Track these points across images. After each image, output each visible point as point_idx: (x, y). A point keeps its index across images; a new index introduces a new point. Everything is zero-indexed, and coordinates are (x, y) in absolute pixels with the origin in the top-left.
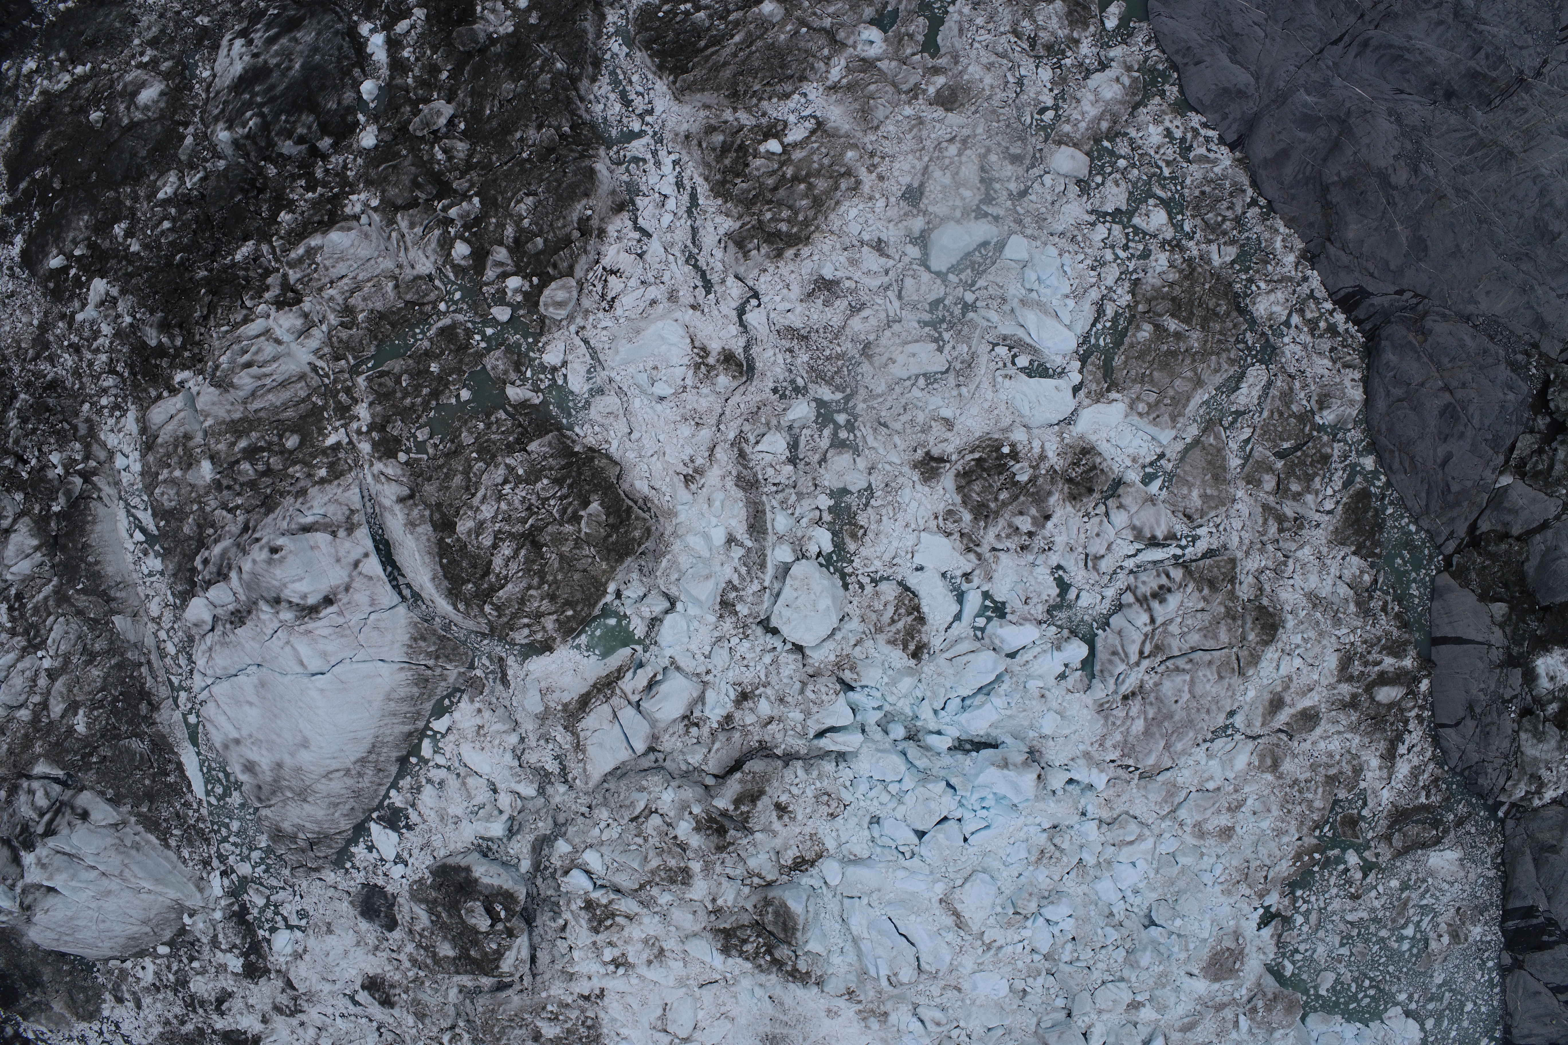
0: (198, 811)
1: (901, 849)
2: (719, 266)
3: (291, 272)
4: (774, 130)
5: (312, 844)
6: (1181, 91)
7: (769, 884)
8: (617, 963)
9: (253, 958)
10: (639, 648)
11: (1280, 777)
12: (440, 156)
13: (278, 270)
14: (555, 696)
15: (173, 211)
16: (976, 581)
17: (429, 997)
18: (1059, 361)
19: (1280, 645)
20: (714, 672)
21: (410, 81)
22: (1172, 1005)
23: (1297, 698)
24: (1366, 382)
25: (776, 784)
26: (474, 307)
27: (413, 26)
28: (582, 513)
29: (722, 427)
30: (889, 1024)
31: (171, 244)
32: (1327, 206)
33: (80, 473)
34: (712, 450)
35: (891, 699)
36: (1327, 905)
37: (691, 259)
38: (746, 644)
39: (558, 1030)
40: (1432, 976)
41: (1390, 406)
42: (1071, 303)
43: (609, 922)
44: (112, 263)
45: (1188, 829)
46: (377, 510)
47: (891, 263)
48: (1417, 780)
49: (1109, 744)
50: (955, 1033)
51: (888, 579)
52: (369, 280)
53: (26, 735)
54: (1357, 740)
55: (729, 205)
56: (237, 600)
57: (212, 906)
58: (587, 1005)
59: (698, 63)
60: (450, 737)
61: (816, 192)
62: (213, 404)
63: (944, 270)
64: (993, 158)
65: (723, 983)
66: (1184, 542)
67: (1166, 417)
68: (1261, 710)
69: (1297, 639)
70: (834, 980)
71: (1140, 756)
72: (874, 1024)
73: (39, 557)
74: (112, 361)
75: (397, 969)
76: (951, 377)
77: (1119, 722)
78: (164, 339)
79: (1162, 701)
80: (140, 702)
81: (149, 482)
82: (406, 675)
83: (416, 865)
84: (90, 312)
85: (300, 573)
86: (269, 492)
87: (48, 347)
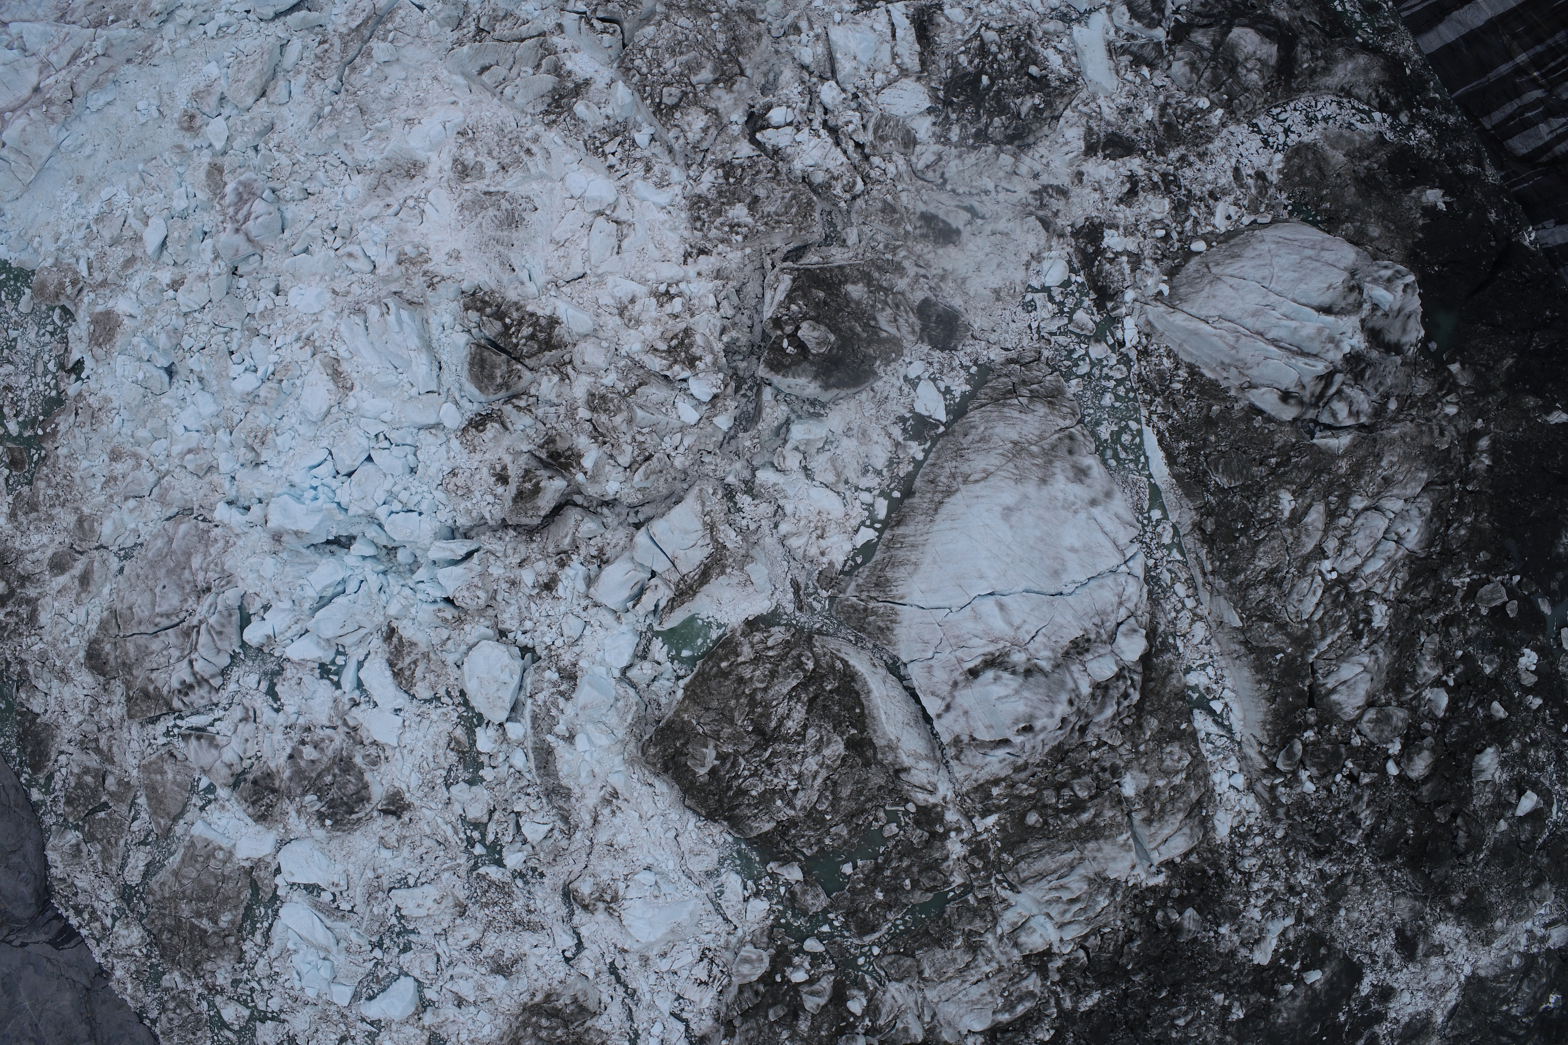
0: (1151, 413)
2: (603, 988)
3: (1034, 988)
5: (1013, 392)
7: (507, 401)
8: (669, 296)
9: (1091, 249)
10: (657, 628)
11: (77, 509)
13: (1053, 983)
14: (735, 581)
15: (1174, 1035)
16: (347, 699)
17: (880, 231)
18: (296, 896)
19: (86, 637)
20: (579, 610)
22: (143, 289)
23: (70, 585)
24: (46, 865)
25: (507, 505)
26: (843, 951)
28: (717, 762)
29: (588, 843)
30: (395, 253)
31: (1175, 1005)
32: (90, 1021)
33: (1280, 773)
34: (595, 821)
35: (407, 592)
36: (30, 381)
37: (632, 994)
38: (548, 640)
39: (731, 214)
41: (23, 845)
42: (290, 946)
43: (674, 342)
44: (1246, 981)
45: (144, 463)
46: (938, 754)
47: (448, 986)
49: (220, 545)
50: (339, 242)
51: (425, 702)
52: (950, 978)
53: (1358, 478)
54: (17, 545)
55: (599, 1041)
56: (1083, 664)
57: (1137, 305)
58: (702, 243)
60: (855, 523)
62: (1114, 859)
63: (402, 978)
65: (561, 282)
66: (176, 732)
67: (199, 845)
68: (96, 576)
69: (74, 641)
70: (451, 296)
71: (193, 532)
72: (408, 249)
73: (1331, 683)
74: (1247, 884)
75: (919, 256)
76: (386, 885)
77: (212, 566)
78: (1175, 917)
79: (178, 586)
80: (1213, 533)
81: (1200, 771)
82: (898, 591)
83: (894, 380)
84: (1275, 928)
85: (1000, 706)
86: (1060, 767)
87: (1328, 889)
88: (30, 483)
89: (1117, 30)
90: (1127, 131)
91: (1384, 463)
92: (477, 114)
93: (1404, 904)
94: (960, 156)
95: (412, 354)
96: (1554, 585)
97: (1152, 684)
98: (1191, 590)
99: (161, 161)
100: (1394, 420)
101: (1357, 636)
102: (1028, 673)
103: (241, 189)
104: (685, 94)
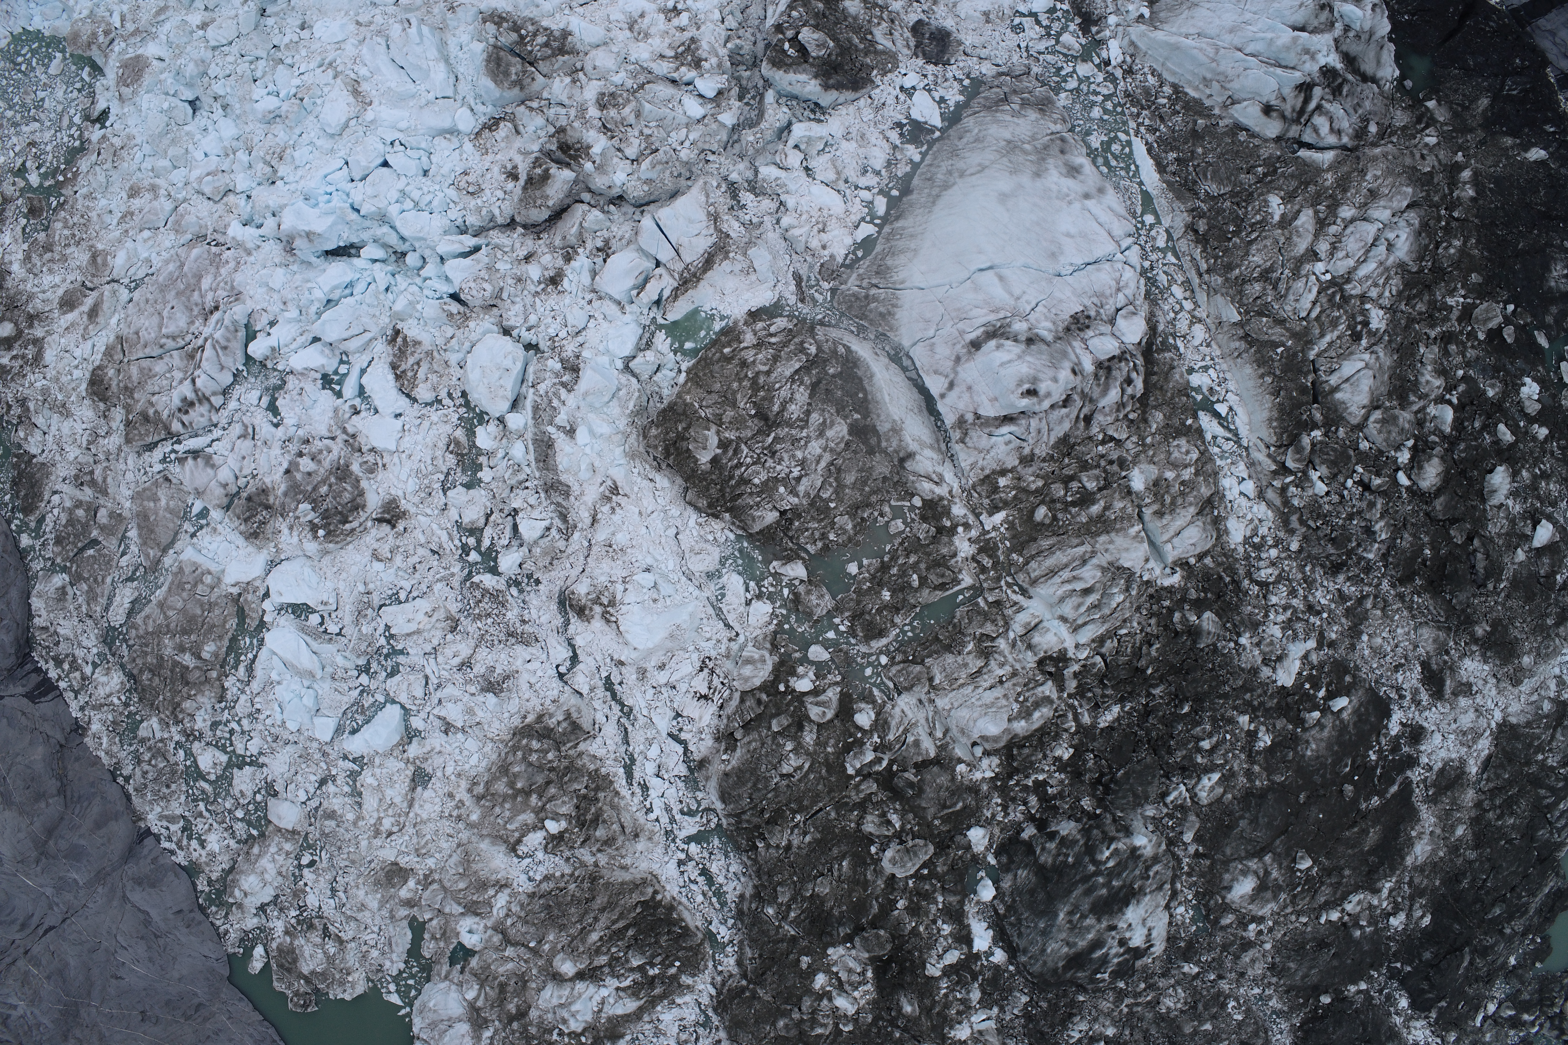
0: (1139, 125)
1: (402, 149)
2: (598, 706)
3: (1051, 694)
4: (555, 842)
5: (1006, 100)
6: (194, 885)
7: (522, 103)
8: (676, 12)
10: (660, 321)
11: (91, 246)
12: (894, 818)
13: (1070, 696)
14: (738, 267)
15: (1199, 760)
16: (346, 407)
18: (283, 621)
19: (91, 368)
20: (583, 303)
21: (940, 899)
22: (174, 30)
23: (78, 321)
24: (29, 615)
25: (517, 199)
26: (849, 660)
27: (940, 957)
28: (719, 451)
29: (586, 545)
31: (1199, 724)
32: (61, 777)
33: (1289, 472)
34: (594, 521)
35: (415, 288)
37: (627, 712)
38: (552, 332)
41: (7, 593)
42: (274, 676)
43: (681, 50)
44: (1271, 704)
45: (162, 192)
46: (943, 446)
47: (435, 712)
49: (231, 265)
51: (427, 404)
53: (1344, 191)
54: (29, 287)
55: (592, 767)
56: (1084, 341)
57: (1120, 28)
59: (629, 912)
60: (855, 218)
61: (505, 780)
62: (1127, 550)
63: (388, 706)
64: (350, 816)
66: (173, 456)
67: (187, 570)
68: (105, 306)
69: (77, 374)
70: (470, 20)
71: (205, 256)
73: (1334, 380)
74: (1265, 597)
76: (376, 602)
77: (222, 285)
78: (1194, 619)
79: (187, 307)
80: (1207, 232)
81: (1208, 467)
82: (898, 277)
83: (891, 89)
84: (1297, 650)
85: (1003, 372)
86: (1066, 460)
87: (1348, 610)
88: (47, 228)
91: (1369, 177)
93: (1427, 634)
95: (431, 63)
96: (1549, 319)
97: (1155, 378)
98: (1188, 294)
100: (1374, 145)
101: (1356, 337)
102: (1030, 341)
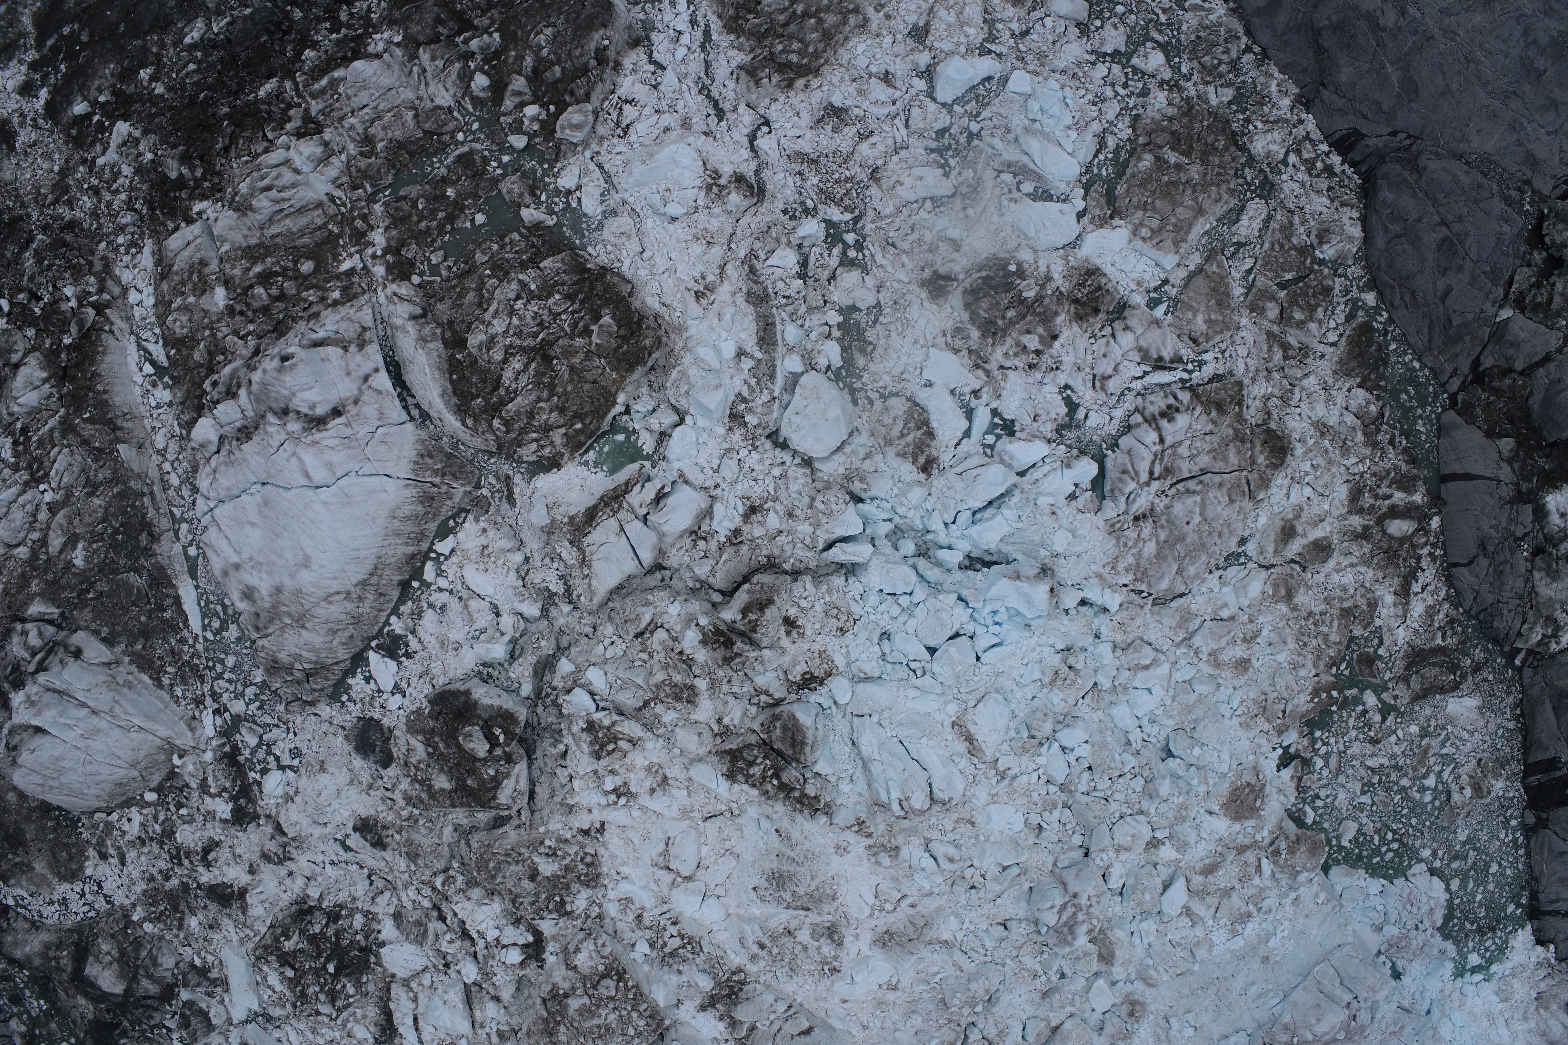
0: (193, 646)
1: (913, 665)
2: (732, 95)
3: (313, 102)
5: (308, 675)
7: (778, 703)
8: (618, 792)
9: (242, 802)
10: (648, 464)
11: (1295, 609)
13: (300, 105)
14: (562, 510)
15: (199, 54)
16: (985, 398)
17: (422, 837)
18: (1063, 188)
19: (1289, 470)
20: (723, 486)
22: (1192, 842)
23: (1308, 528)
24: (1364, 221)
25: (785, 596)
26: (491, 136)
28: (593, 327)
29: (733, 246)
30: (901, 859)
31: (195, 84)
32: (1320, 51)
33: (93, 305)
34: (723, 268)
35: (900, 510)
36: (1347, 748)
37: (704, 90)
38: (755, 455)
39: (556, 867)
40: (1455, 833)
41: (1388, 242)
42: (1073, 134)
43: (611, 747)
44: (137, 106)
45: (1204, 657)
46: (389, 329)
47: (898, 94)
48: (1433, 621)
49: (1121, 566)
50: (968, 873)
51: (897, 394)
52: (389, 111)
53: (23, 575)
54: (1370, 573)
55: (741, 39)
56: (244, 416)
57: (202, 747)
58: (586, 840)
60: (454, 559)
61: (826, 26)
62: (231, 228)
63: (950, 101)
65: (728, 814)
66: (1190, 366)
67: (1169, 242)
68: (1273, 536)
69: (1306, 467)
70: (843, 809)
71: (1153, 580)
72: (885, 860)
73: (47, 388)
74: (131, 199)
75: (391, 809)
76: (957, 201)
77: (1130, 544)
78: (185, 171)
79: (1173, 524)
80: (140, 533)
81: (161, 310)
82: (411, 492)
83: (414, 694)
84: (111, 156)
85: (310, 381)
86: (281, 317)
87: (67, 193)
88: (1352, 639)
89: (222, 1002)
90: (213, 907)
92: (820, 988)
94: (354, 899)
95: (878, 758)
97: (197, 393)
98: (166, 478)
99: (1170, 971)
101: (24, 431)
102: (285, 412)
103: (1069, 938)
104: (595, 987)
